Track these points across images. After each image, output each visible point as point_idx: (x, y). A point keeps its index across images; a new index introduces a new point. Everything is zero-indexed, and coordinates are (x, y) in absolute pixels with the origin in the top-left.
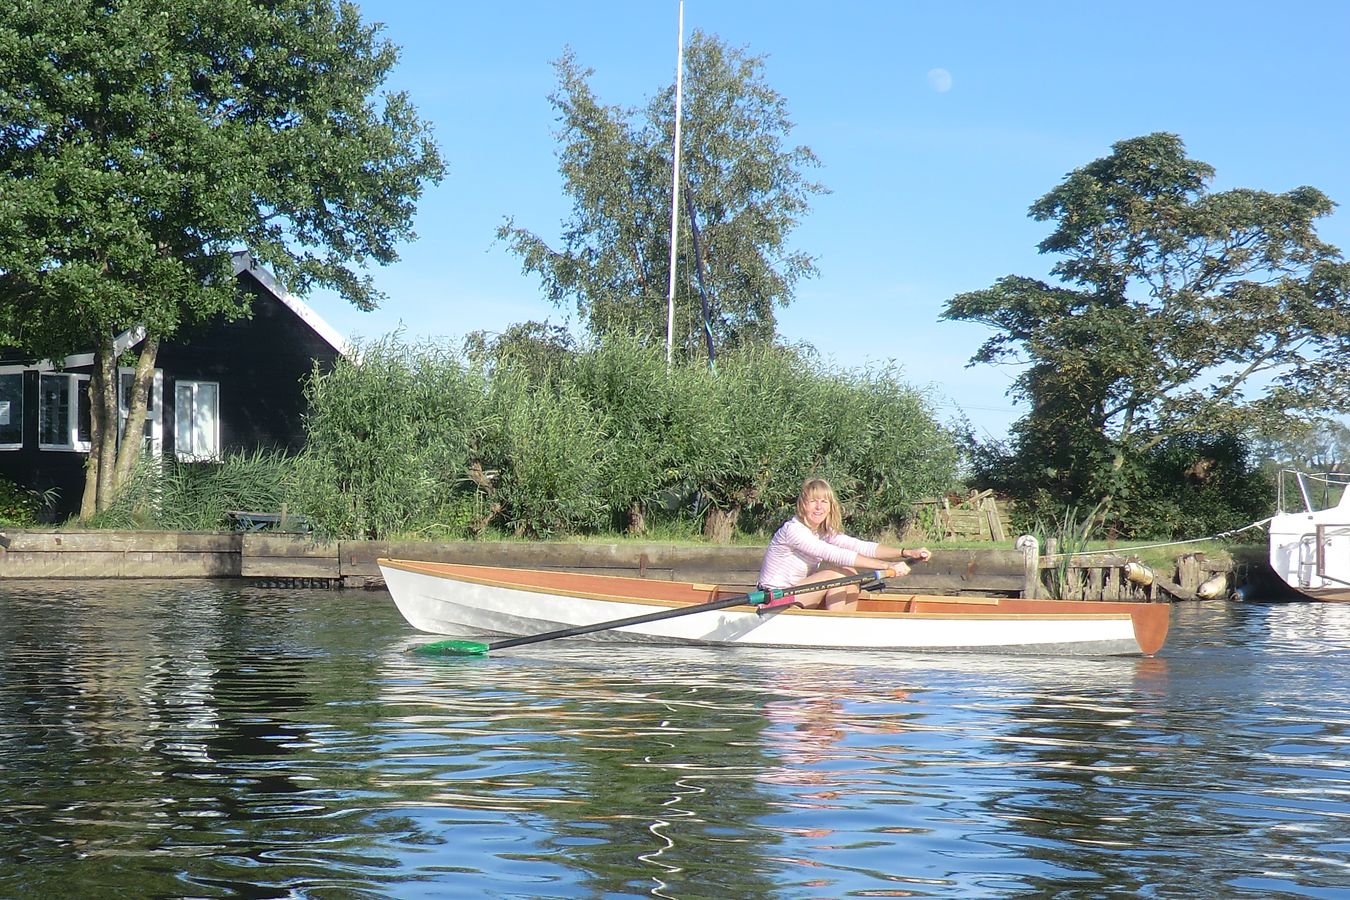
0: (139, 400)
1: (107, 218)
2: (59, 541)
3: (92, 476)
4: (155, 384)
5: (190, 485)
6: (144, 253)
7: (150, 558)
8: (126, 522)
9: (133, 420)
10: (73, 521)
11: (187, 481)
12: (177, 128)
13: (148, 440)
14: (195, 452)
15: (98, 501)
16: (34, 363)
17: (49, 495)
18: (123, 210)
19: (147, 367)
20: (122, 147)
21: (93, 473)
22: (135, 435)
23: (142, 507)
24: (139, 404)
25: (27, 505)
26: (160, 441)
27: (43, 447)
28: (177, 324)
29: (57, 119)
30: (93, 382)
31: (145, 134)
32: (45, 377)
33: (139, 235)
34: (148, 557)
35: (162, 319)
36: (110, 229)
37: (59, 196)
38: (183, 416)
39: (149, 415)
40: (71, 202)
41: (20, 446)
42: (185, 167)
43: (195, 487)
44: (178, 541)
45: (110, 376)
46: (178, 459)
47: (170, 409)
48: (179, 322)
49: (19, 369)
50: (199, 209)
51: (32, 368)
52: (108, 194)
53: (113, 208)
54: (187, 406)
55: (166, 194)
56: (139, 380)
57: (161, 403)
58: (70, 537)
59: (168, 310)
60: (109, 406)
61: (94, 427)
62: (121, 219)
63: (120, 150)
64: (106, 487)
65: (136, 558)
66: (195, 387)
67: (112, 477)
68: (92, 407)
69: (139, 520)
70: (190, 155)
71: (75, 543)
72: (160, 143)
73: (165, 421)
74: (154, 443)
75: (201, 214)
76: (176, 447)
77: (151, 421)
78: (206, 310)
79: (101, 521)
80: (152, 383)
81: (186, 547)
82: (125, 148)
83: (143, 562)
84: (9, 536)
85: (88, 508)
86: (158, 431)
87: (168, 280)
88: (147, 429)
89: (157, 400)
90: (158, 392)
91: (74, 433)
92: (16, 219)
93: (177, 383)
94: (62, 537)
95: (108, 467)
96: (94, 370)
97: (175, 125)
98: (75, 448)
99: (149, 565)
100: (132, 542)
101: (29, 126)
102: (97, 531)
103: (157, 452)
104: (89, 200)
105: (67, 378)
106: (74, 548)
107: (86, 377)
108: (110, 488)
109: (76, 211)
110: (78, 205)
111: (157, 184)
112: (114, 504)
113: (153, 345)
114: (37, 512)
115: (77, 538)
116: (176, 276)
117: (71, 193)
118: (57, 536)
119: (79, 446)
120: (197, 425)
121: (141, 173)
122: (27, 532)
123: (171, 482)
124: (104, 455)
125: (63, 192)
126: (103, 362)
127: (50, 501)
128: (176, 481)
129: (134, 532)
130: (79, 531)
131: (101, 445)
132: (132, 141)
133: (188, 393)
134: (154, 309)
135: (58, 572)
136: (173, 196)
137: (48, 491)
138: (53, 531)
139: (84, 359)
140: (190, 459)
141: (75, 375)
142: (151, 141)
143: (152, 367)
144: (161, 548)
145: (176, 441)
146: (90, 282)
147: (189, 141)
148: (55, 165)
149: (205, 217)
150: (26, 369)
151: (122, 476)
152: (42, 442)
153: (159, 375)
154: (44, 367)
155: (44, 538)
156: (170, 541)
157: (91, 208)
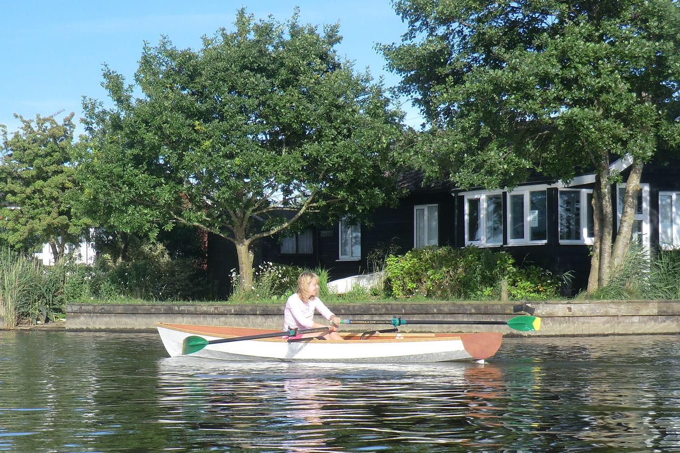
0: (629, 206)
1: (599, 76)
2: (570, 309)
3: (595, 262)
4: (644, 195)
5: (670, 267)
6: (628, 99)
7: (637, 320)
8: (620, 294)
9: (625, 221)
10: (583, 294)
11: (668, 264)
12: (650, 9)
13: (639, 235)
14: (675, 243)
15: (600, 279)
16: (554, 182)
17: (567, 276)
18: (610, 69)
19: (634, 181)
20: (611, 26)
21: (596, 260)
22: (626, 232)
23: (633, 284)
24: (629, 210)
25: (550, 284)
26: (648, 235)
27: (562, 242)
28: (653, 151)
29: (564, 8)
30: (595, 195)
31: (628, 15)
32: (562, 193)
33: (621, 85)
34: (636, 319)
35: (642, 148)
36: (599, 83)
37: (561, 61)
38: (665, 217)
39: (639, 217)
40: (569, 66)
41: (544, 242)
42: (658, 38)
43: (674, 268)
44: (659, 308)
45: (606, 190)
46: (661, 248)
47: (655, 212)
48: (655, 150)
49: (543, 187)
50: (669, 67)
51: (553, 186)
52: (598, 59)
53: (603, 69)
54: (668, 209)
55: (643, 57)
56: (628, 192)
57: (648, 208)
58: (580, 306)
59: (646, 141)
60: (606, 212)
61: (597, 227)
62: (608, 75)
63: (608, 28)
64: (606, 271)
65: (628, 320)
66: (674, 196)
67: (610, 262)
68: (595, 212)
69: (630, 293)
70: (662, 28)
71: (581, 310)
72: (640, 21)
73: (652, 221)
74: (644, 237)
75: (670, 71)
76: (660, 240)
77: (642, 221)
78: (675, 140)
79: (603, 294)
80: (642, 194)
81: (664, 312)
82: (613, 26)
83: (632, 323)
84: (534, 306)
85: (593, 285)
86: (646, 228)
87: (646, 118)
88: (638, 226)
89: (646, 206)
90: (646, 200)
91: (585, 231)
92: (530, 76)
93: (661, 193)
94: (572, 306)
95: (606, 255)
96: (596, 186)
97: (649, 7)
98: (585, 243)
99: (636, 325)
100: (624, 309)
101: (545, 13)
102: (599, 301)
103: (646, 243)
104: (584, 64)
105: (578, 193)
106: (581, 314)
107: (590, 191)
108: (608, 271)
109: (574, 72)
110: (576, 68)
111: (638, 50)
112: (612, 281)
113: (639, 167)
114: (558, 288)
115: (584, 307)
116: (651, 116)
117: (569, 59)
118: (568, 306)
119: (588, 241)
120: (676, 224)
121: (626, 42)
122: (546, 303)
123: (656, 265)
124: (603, 247)
125: (564, 59)
126: (602, 180)
127: (567, 280)
128: (660, 265)
129: (625, 301)
130: (584, 302)
131: (601, 239)
132: (618, 21)
133: (669, 201)
134: (636, 141)
135: (570, 331)
136: (649, 58)
137: (566, 274)
138: (566, 302)
139: (590, 179)
140: (670, 248)
141: (584, 190)
142: (632, 20)
143: (638, 182)
144: (644, 312)
145: (660, 236)
146: (590, 120)
147: (660, 19)
148: (559, 40)
149: (673, 74)
150: (549, 187)
151: (617, 261)
152: (561, 239)
153: (646, 188)
154: (560, 185)
155: (560, 307)
156: (653, 308)
157: (584, 69)
